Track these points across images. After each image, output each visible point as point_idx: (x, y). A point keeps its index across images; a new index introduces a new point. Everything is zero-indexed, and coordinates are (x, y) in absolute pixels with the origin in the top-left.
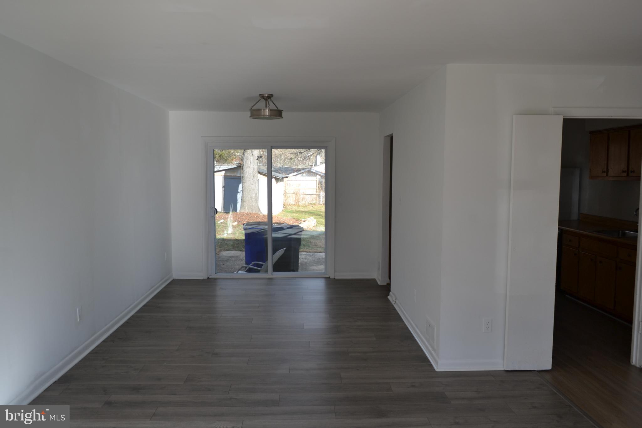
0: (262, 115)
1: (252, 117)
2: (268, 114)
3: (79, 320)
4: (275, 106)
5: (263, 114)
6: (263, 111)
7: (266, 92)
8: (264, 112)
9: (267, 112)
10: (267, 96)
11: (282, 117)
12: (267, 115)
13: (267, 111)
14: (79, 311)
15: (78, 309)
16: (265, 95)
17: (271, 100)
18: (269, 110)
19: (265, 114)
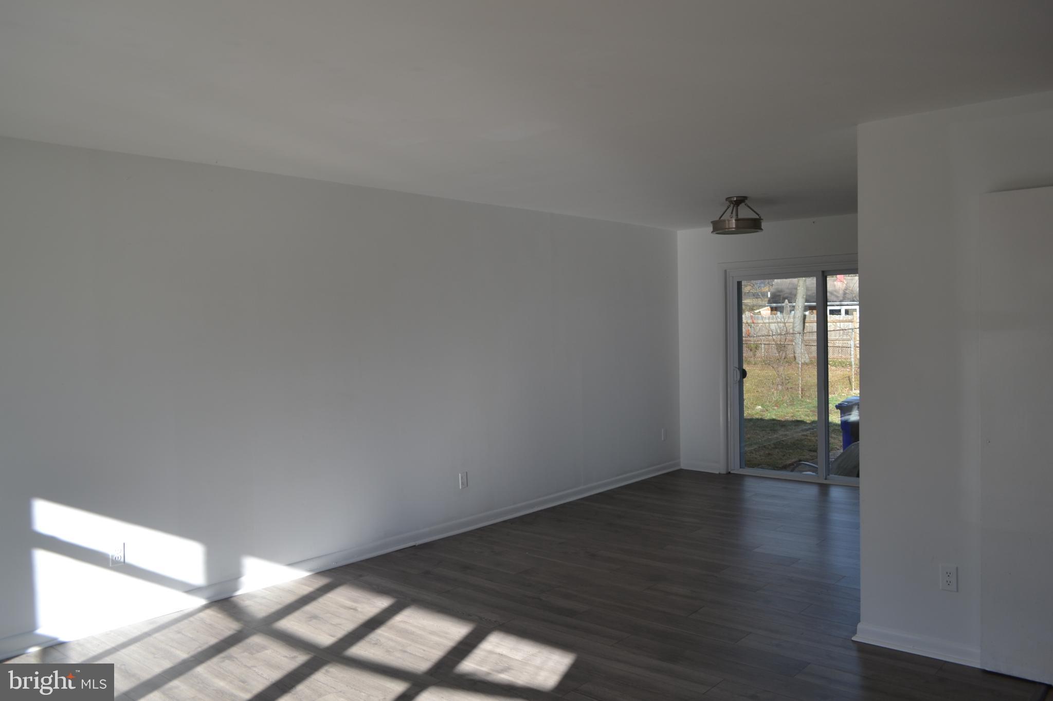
0: (726, 229)
1: (715, 233)
2: (734, 226)
3: (462, 488)
4: (754, 213)
5: (727, 227)
6: (727, 222)
7: (735, 193)
8: (729, 223)
9: (733, 223)
10: (735, 199)
11: (762, 229)
12: (733, 228)
13: (734, 221)
14: (462, 478)
15: (460, 475)
16: (732, 199)
17: (745, 204)
18: (736, 220)
19: (731, 227)
